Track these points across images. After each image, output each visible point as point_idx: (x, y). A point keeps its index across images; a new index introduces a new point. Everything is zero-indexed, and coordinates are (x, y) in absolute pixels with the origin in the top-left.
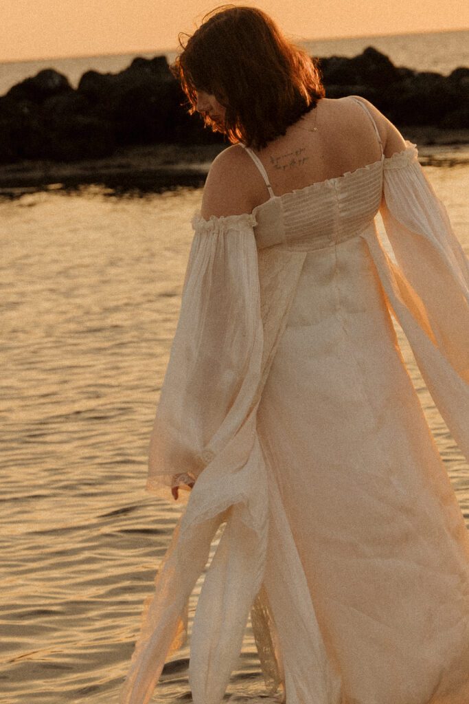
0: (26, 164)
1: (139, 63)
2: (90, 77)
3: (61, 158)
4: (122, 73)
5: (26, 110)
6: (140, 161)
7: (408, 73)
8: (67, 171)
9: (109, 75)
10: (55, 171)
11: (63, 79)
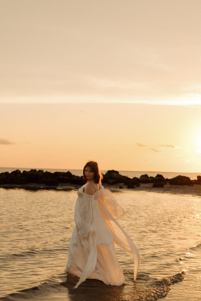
0: (12, 184)
1: (32, 170)
2: (24, 172)
3: (18, 184)
4: (29, 172)
5: (13, 176)
6: (30, 185)
7: (74, 176)
8: (19, 186)
9: (27, 172)
10: (17, 186)
11: (20, 172)
